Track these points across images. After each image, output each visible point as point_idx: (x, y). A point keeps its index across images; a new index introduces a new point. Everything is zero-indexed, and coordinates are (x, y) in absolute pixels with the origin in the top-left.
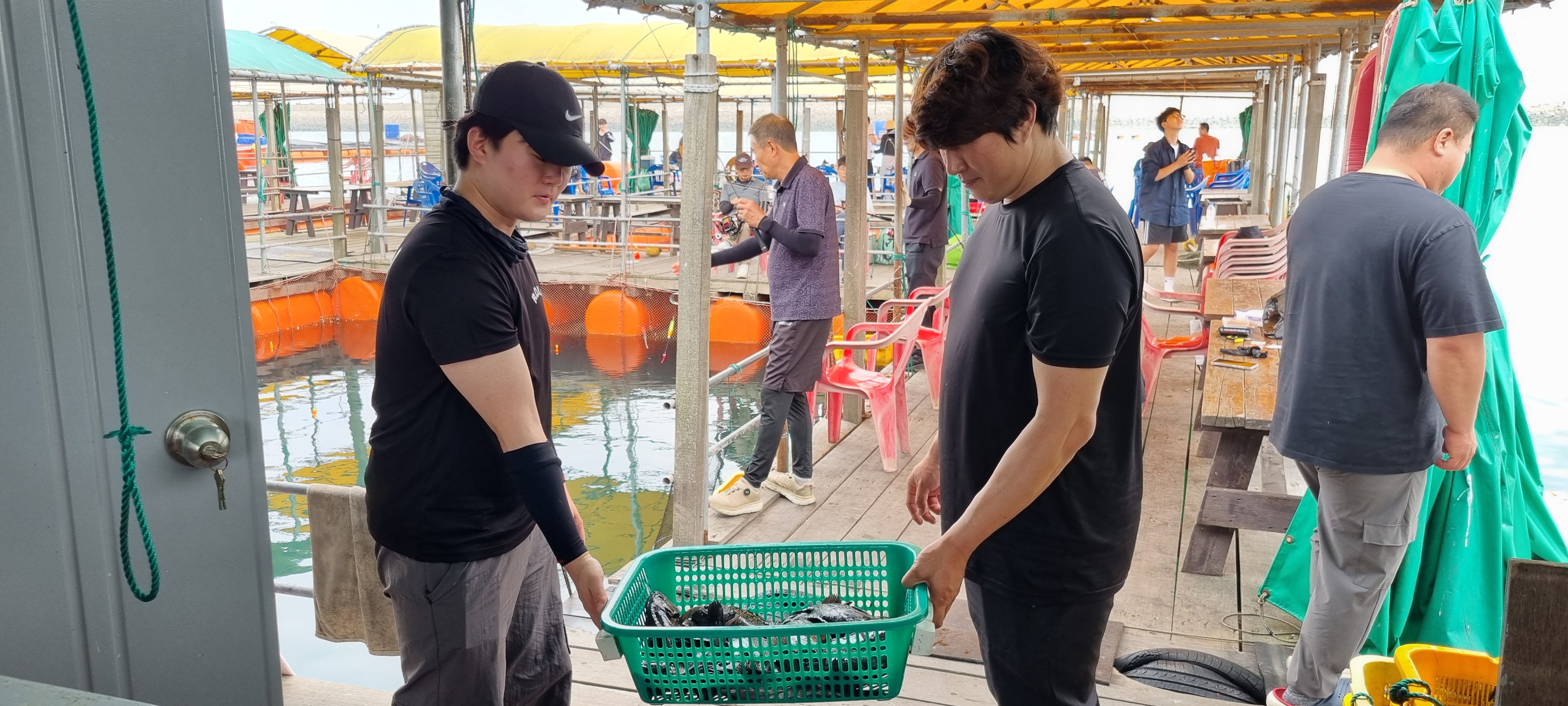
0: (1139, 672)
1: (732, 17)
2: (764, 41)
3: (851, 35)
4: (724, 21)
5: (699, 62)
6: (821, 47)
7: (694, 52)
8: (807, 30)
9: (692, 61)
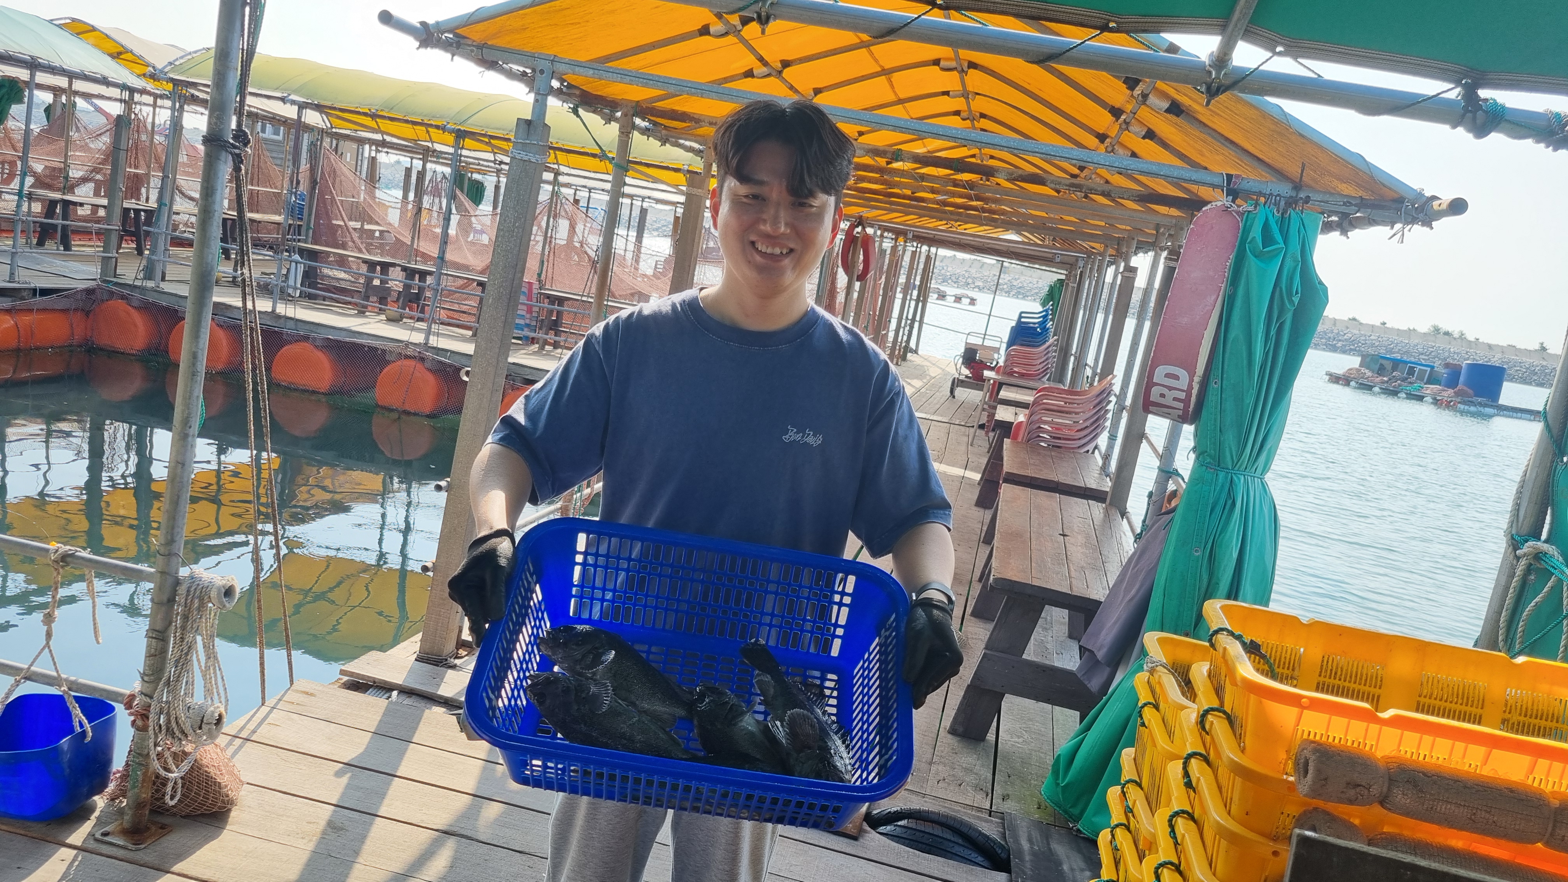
0: (888, 828)
1: (577, 92)
2: (607, 125)
3: (699, 138)
4: (569, 95)
5: (532, 128)
6: (667, 145)
7: (529, 117)
8: (655, 124)
9: (524, 126)
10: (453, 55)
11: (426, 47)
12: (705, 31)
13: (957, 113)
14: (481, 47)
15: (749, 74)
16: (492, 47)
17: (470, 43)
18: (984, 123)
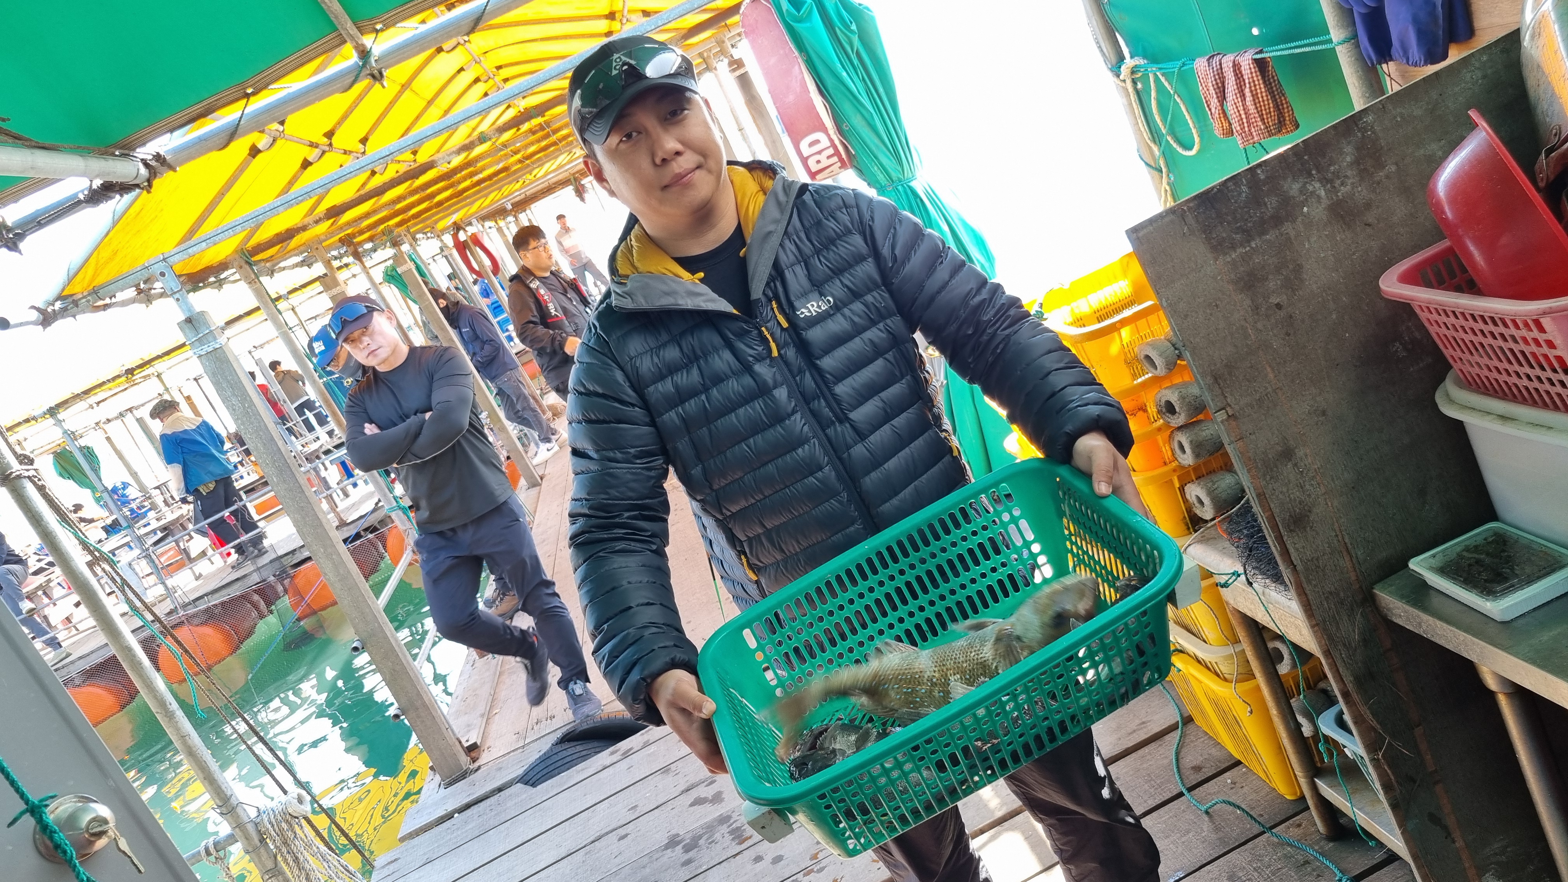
5: (192, 323)
9: (187, 327)
10: (74, 316)
11: (50, 325)
12: (254, 151)
13: (477, 80)
14: (95, 292)
15: (306, 164)
16: (103, 287)
17: (81, 296)
18: (505, 73)
